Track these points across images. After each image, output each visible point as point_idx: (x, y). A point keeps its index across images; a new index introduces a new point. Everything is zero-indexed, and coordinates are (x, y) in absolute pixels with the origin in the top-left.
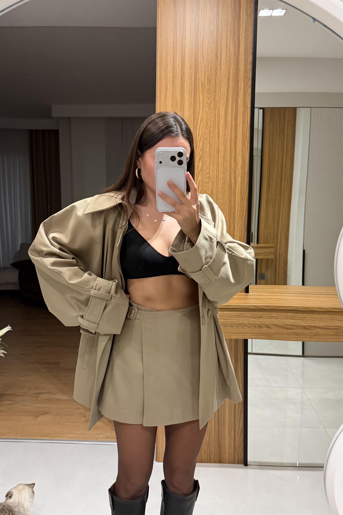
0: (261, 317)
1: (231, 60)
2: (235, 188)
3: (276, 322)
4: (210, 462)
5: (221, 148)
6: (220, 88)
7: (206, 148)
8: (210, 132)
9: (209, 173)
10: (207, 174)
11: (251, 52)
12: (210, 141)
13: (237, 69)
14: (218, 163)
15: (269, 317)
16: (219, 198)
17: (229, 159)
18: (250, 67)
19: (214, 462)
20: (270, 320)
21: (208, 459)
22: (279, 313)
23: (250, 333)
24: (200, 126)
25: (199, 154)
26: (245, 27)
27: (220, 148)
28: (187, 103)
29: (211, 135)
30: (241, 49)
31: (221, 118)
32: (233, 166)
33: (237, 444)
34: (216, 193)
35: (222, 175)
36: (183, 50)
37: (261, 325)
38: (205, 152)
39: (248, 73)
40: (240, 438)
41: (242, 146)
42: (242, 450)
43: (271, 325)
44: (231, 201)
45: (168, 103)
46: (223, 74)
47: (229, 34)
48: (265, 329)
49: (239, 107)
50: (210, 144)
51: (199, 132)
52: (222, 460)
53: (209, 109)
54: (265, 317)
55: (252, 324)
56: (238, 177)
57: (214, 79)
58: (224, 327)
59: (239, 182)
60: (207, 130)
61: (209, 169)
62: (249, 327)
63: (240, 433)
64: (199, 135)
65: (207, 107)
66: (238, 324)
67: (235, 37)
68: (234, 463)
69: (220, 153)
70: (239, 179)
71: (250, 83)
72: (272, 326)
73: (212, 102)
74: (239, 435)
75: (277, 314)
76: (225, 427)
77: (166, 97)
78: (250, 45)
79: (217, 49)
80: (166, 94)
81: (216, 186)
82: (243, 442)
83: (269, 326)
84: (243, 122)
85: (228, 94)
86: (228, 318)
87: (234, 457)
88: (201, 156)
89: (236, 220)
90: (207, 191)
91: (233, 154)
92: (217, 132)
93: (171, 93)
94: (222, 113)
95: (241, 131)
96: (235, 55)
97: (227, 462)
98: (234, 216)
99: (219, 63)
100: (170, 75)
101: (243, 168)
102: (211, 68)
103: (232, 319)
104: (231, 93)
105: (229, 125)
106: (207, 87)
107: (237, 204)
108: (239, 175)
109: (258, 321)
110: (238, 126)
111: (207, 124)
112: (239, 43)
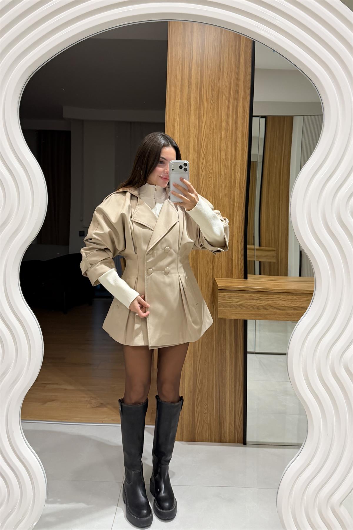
0: (258, 299)
1: (232, 71)
2: (235, 182)
3: (271, 303)
4: (211, 441)
5: (224, 148)
6: (222, 96)
7: (210, 147)
8: (213, 134)
9: (212, 169)
10: (210, 170)
11: (250, 64)
12: (213, 142)
13: (238, 79)
14: (220, 160)
15: (266, 299)
16: (221, 191)
17: (230, 158)
18: (249, 78)
19: (215, 442)
20: (266, 302)
21: (210, 438)
22: (274, 296)
23: (248, 314)
24: (204, 129)
25: (203, 152)
26: (245, 43)
27: (222, 148)
28: (193, 108)
29: (214, 136)
30: (241, 61)
31: (223, 121)
32: (233, 163)
33: (237, 423)
34: (218, 187)
35: (224, 171)
36: (190, 61)
37: (258, 307)
38: (209, 150)
39: (248, 83)
40: (240, 417)
41: (242, 147)
42: (242, 429)
43: (268, 306)
44: (231, 194)
45: (176, 108)
46: (225, 84)
47: (230, 48)
48: (263, 310)
49: (238, 113)
50: (213, 144)
51: (203, 134)
52: (222, 439)
53: (212, 114)
54: (263, 299)
55: (250, 306)
56: (238, 173)
57: (217, 88)
58: (223, 308)
59: (238, 177)
60: (210, 132)
61: (212, 166)
62: (248, 308)
63: (239, 414)
64: (203, 136)
65: (210, 112)
66: (237, 305)
67: (236, 51)
68: (234, 442)
69: (222, 152)
70: (238, 175)
71: (249, 91)
72: (268, 308)
73: (215, 108)
74: (239, 415)
75: (272, 296)
76: (226, 406)
77: (175, 103)
78: (250, 58)
79: (220, 62)
80: (175, 100)
81: (218, 181)
82: (242, 422)
83: (266, 308)
84: (242, 126)
85: (229, 102)
86: (227, 299)
87: (235, 436)
88: (205, 154)
89: (235, 211)
90: (210, 184)
91: (233, 153)
92: (219, 134)
93: (179, 100)
94: (224, 118)
95: (241, 134)
96: (236, 67)
97: (227, 441)
98: (234, 207)
99: (221, 74)
100: (179, 84)
101: (242, 165)
102: (215, 78)
103: (231, 300)
104: (231, 100)
105: (231, 128)
106: (210, 95)
107: (236, 197)
108: (238, 171)
109: (256, 303)
110: (238, 129)
111: (211, 127)
112: (239, 57)
